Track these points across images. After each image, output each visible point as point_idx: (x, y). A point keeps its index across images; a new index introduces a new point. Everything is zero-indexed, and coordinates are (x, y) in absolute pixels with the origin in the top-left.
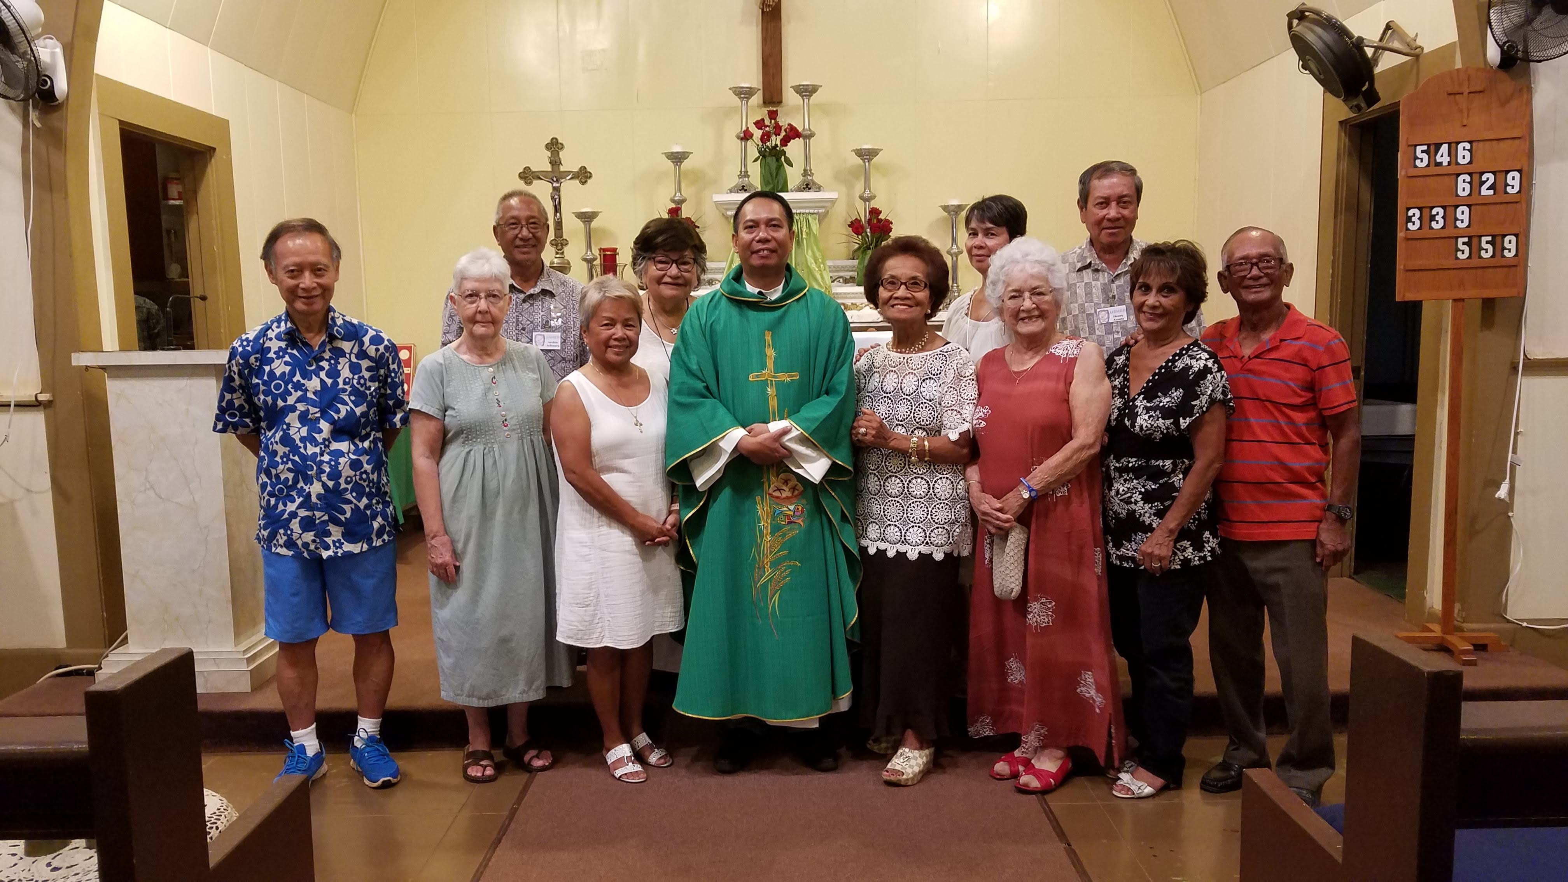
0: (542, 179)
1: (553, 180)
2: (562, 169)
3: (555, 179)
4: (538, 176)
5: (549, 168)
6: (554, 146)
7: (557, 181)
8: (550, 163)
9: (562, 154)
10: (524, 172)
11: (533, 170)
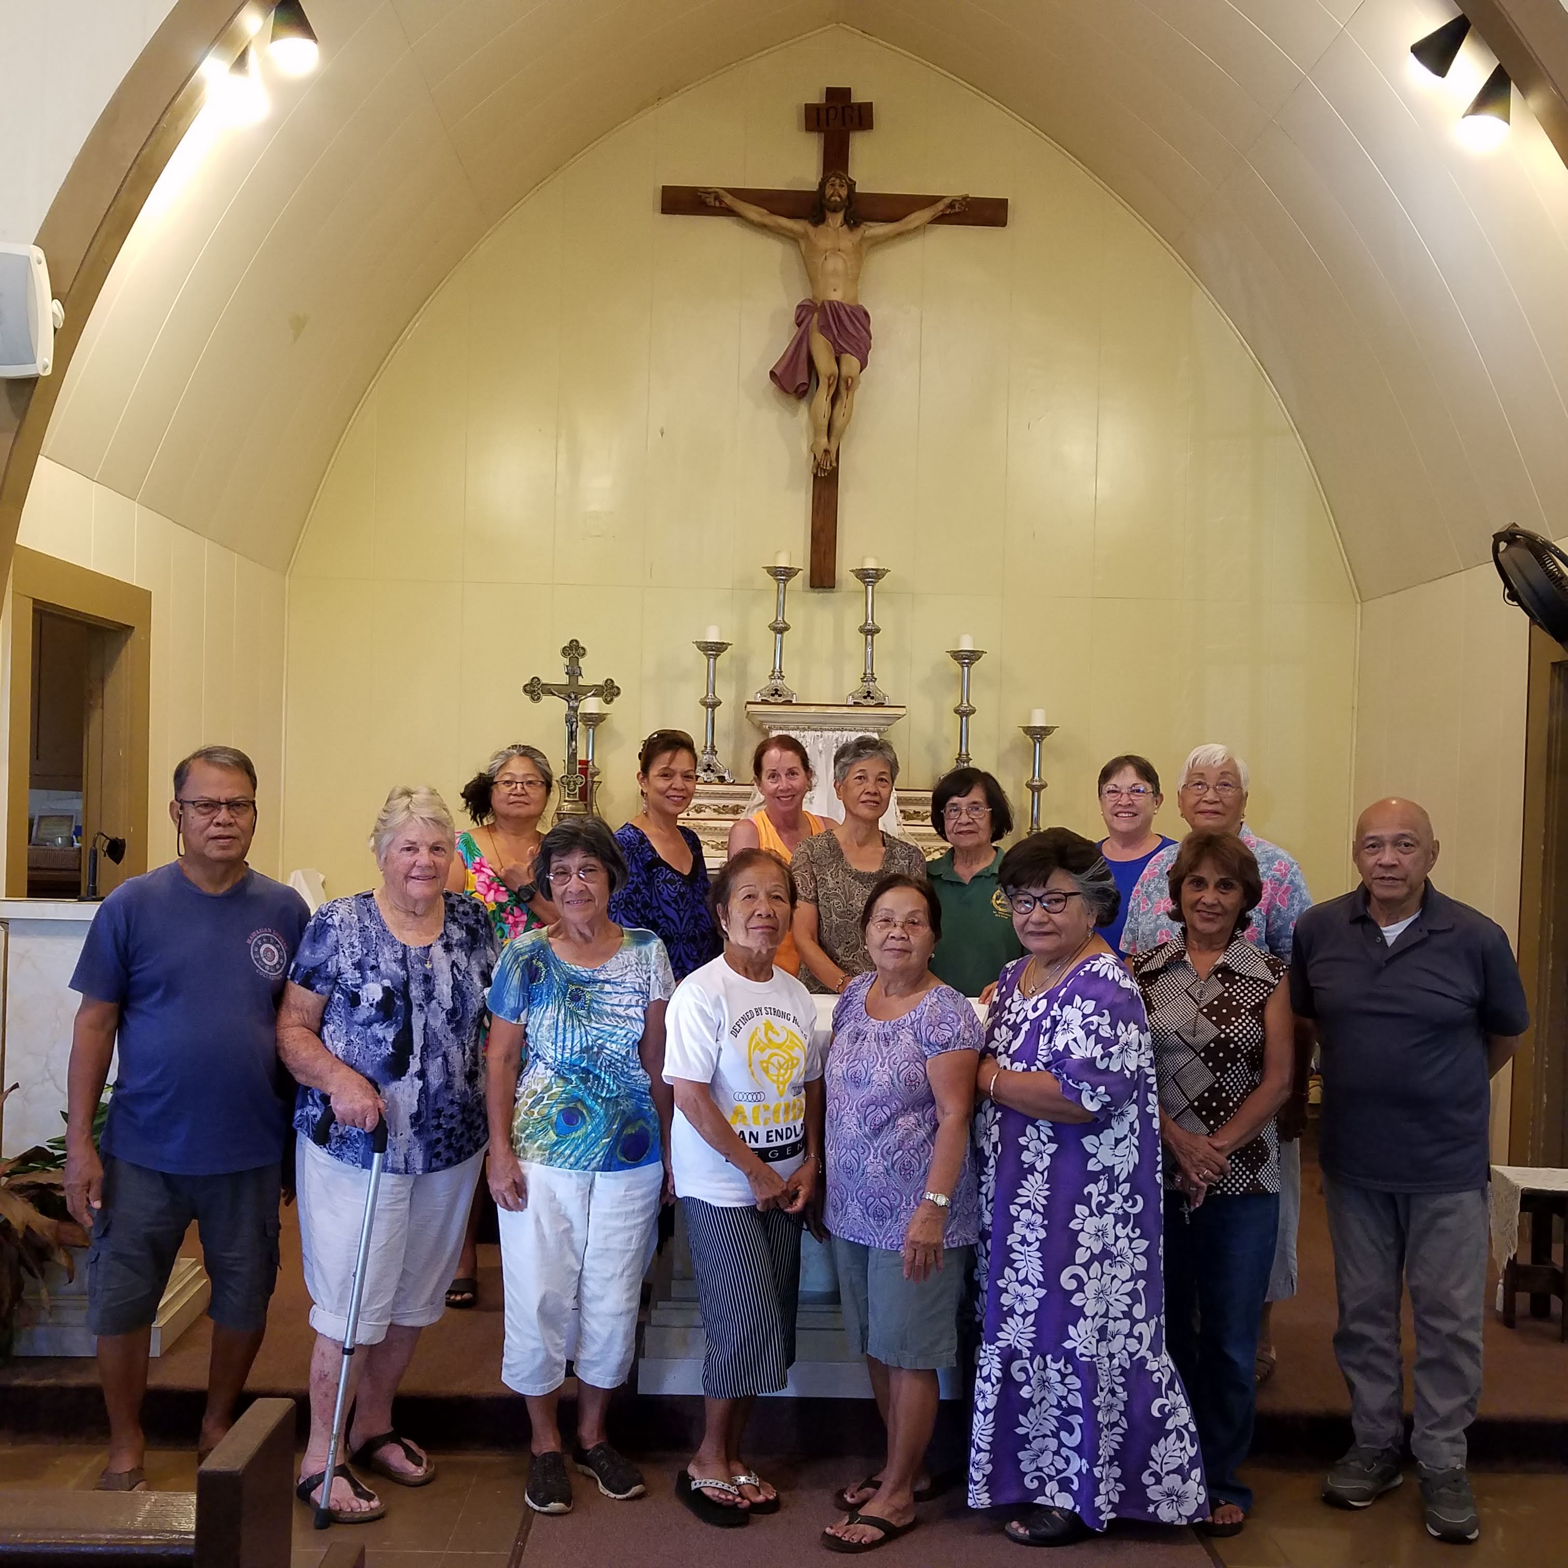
0: (555, 695)
1: (570, 697)
2: (581, 681)
3: (573, 696)
4: (549, 690)
5: (564, 680)
6: (574, 651)
7: (576, 698)
8: (567, 673)
9: (582, 662)
10: (531, 684)
11: (544, 681)
